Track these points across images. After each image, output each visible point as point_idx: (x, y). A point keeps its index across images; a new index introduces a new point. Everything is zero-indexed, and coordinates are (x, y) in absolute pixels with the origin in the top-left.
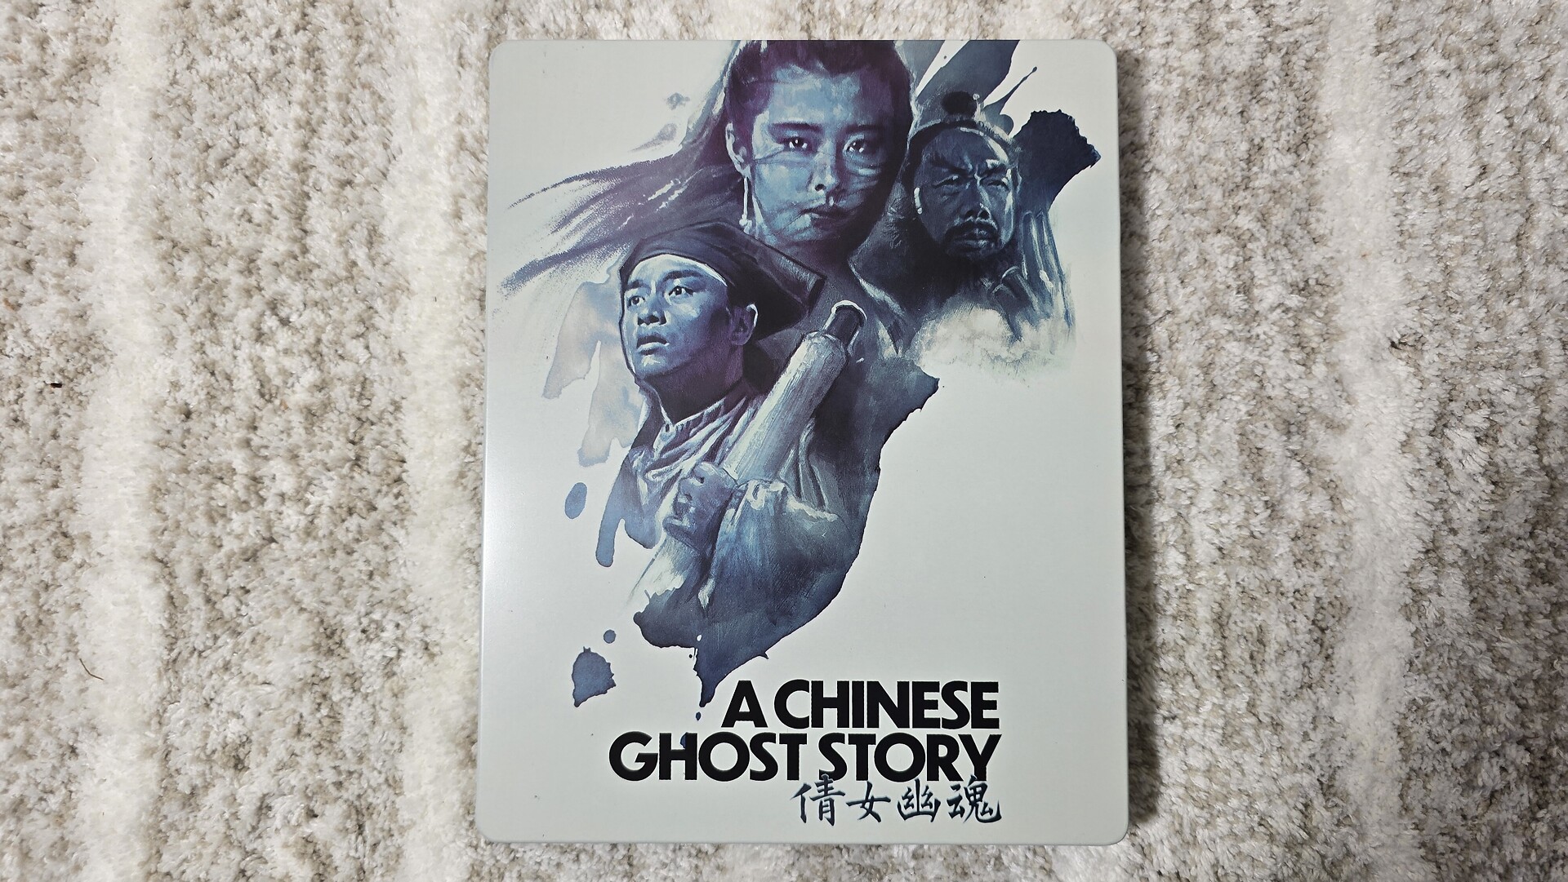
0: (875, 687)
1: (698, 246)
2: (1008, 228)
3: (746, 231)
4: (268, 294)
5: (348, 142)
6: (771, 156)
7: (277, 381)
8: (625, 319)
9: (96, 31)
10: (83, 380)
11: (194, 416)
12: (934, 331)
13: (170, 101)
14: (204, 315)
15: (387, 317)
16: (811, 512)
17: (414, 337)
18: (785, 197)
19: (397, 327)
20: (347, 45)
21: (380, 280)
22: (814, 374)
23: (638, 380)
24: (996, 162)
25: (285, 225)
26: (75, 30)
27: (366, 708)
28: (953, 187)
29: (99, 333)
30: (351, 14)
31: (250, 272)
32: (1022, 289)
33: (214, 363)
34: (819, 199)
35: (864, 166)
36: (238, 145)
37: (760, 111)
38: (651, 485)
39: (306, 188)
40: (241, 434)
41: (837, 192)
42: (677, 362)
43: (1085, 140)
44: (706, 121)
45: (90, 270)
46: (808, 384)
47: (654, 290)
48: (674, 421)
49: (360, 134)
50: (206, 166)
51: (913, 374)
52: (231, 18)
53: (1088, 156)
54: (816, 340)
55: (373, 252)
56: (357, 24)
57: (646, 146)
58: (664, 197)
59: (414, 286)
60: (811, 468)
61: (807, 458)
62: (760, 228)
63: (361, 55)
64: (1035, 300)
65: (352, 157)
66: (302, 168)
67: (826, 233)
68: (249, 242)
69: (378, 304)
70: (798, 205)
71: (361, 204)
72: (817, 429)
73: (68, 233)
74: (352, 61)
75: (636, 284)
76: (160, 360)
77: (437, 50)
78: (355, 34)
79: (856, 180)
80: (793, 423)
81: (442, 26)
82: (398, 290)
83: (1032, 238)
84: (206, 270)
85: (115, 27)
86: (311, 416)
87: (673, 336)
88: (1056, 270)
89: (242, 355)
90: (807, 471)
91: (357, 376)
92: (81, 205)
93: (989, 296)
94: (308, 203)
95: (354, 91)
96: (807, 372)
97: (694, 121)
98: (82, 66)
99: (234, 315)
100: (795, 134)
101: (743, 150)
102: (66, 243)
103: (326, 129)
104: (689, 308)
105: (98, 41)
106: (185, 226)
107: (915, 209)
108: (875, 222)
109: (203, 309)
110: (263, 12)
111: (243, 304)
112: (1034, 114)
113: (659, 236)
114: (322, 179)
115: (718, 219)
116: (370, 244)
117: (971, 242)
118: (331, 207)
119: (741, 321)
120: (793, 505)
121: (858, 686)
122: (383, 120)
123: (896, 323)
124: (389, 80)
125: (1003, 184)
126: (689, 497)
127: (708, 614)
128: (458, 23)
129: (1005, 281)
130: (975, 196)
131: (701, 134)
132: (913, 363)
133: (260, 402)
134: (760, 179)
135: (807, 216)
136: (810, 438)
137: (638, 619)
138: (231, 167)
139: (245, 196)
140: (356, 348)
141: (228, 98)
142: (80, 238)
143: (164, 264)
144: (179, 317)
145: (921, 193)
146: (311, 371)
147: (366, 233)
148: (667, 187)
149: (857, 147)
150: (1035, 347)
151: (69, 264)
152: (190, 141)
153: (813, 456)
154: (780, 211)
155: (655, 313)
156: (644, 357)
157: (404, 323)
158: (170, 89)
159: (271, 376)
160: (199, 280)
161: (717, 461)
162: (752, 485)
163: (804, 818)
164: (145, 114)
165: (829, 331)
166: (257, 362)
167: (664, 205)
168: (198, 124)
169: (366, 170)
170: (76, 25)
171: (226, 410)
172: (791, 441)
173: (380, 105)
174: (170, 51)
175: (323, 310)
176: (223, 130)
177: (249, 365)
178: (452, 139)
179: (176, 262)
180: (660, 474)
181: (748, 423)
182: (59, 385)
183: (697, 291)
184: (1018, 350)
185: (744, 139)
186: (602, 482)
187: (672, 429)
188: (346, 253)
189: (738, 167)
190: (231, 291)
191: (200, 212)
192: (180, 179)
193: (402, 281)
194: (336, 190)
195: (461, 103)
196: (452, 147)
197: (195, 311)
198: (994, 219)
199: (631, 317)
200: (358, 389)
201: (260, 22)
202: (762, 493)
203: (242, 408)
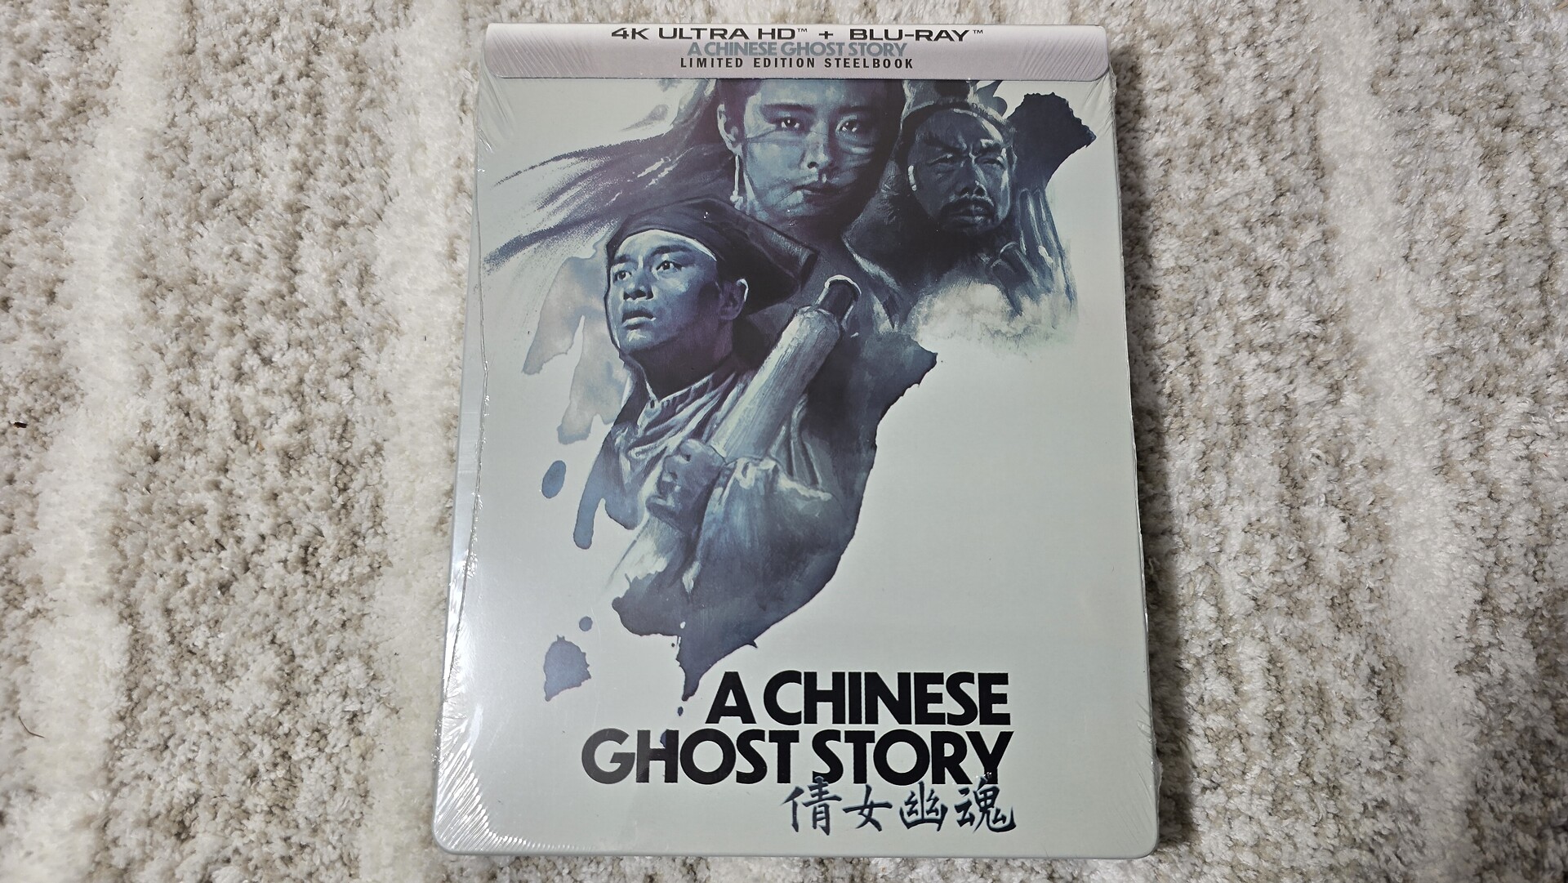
0: (873, 679)
1: (688, 221)
2: (1005, 204)
3: (737, 207)
4: (251, 333)
5: (344, 184)
6: (763, 135)
7: (255, 421)
8: (610, 293)
9: (98, 76)
10: (50, 419)
11: (162, 458)
12: (930, 305)
13: (167, 143)
14: (183, 353)
15: (374, 357)
16: (803, 491)
17: (401, 376)
18: (777, 174)
19: (383, 367)
20: (349, 92)
21: (369, 320)
22: (807, 349)
23: (622, 355)
24: (991, 142)
25: (274, 264)
26: (77, 75)
27: (328, 769)
28: (948, 166)
29: (72, 371)
30: (355, 63)
31: (235, 312)
32: (1021, 264)
33: (189, 403)
34: (812, 176)
35: (856, 145)
36: (231, 186)
37: (753, 93)
38: (634, 463)
39: (298, 229)
40: (212, 476)
41: (830, 170)
42: (664, 337)
43: (1079, 121)
44: (698, 101)
45: (69, 307)
46: (799, 359)
47: (641, 265)
48: (660, 398)
49: (356, 175)
50: (198, 205)
51: (910, 349)
52: (235, 65)
53: (1084, 137)
54: (808, 315)
55: (363, 292)
56: (361, 72)
57: (637, 125)
58: (654, 174)
59: (404, 326)
60: (804, 447)
61: (800, 435)
62: (752, 203)
63: (363, 100)
64: (1035, 275)
65: (347, 198)
66: (296, 209)
67: (819, 209)
68: (236, 281)
69: (365, 344)
70: (790, 182)
71: (353, 244)
72: (809, 405)
73: (51, 271)
74: (353, 106)
75: (623, 259)
76: (133, 400)
77: (439, 96)
78: (358, 81)
79: (849, 158)
80: (785, 399)
81: (446, 74)
82: (386, 330)
83: (1029, 214)
84: (189, 307)
85: (118, 73)
86: (289, 459)
87: (661, 311)
88: (1055, 246)
89: (219, 395)
90: (799, 448)
91: (339, 418)
92: (66, 243)
93: (987, 270)
94: (300, 242)
95: (354, 135)
96: (800, 347)
97: (686, 102)
98: (81, 108)
99: (213, 355)
100: (788, 115)
101: (735, 130)
102: (46, 282)
103: (322, 172)
104: (677, 283)
105: (99, 86)
106: (172, 263)
107: (910, 186)
108: (869, 198)
109: (183, 347)
110: (268, 59)
111: (224, 342)
112: (1027, 96)
113: (648, 212)
114: (315, 220)
115: (708, 196)
116: (361, 284)
117: (967, 218)
118: (323, 247)
119: (731, 296)
120: (785, 483)
121: (855, 677)
122: (380, 162)
123: (892, 298)
124: (389, 124)
125: (999, 163)
126: (674, 475)
127: (691, 599)
128: (462, 71)
129: (1003, 256)
130: (970, 173)
131: (692, 114)
132: (909, 338)
133: (233, 443)
134: (752, 157)
135: (799, 193)
136: (802, 415)
137: (618, 605)
138: (223, 207)
139: (235, 235)
140: (340, 388)
141: (226, 140)
142: (62, 275)
143: (146, 302)
144: (157, 356)
145: (915, 171)
146: (291, 412)
147: (357, 272)
148: (657, 165)
149: (850, 127)
150: (1037, 321)
151: (48, 303)
152: (184, 181)
153: (805, 433)
154: (772, 187)
155: (642, 288)
156: (630, 332)
157: (391, 363)
158: (168, 131)
159: (249, 416)
160: (181, 318)
161: (704, 437)
162: (741, 463)
163: (796, 826)
164: (140, 155)
165: (822, 306)
166: (234, 403)
167: (653, 182)
168: (192, 165)
169: (362, 211)
170: (78, 69)
171: (198, 451)
172: (781, 416)
173: (379, 148)
174: (170, 96)
175: (307, 350)
176: (218, 171)
177: (227, 405)
178: (451, 182)
179: (158, 300)
180: (643, 452)
181: (737, 399)
182: (23, 426)
183: (686, 265)
184: (1019, 325)
185: (736, 119)
186: (582, 459)
187: (658, 405)
188: (335, 293)
189: (729, 146)
190: (212, 329)
191: (188, 251)
192: (170, 219)
193: (391, 321)
194: (329, 230)
195: (461, 146)
196: (449, 190)
197: (174, 350)
198: (990, 195)
199: (617, 292)
200: (339, 430)
201: (264, 68)
202: (752, 472)
203: (215, 450)
